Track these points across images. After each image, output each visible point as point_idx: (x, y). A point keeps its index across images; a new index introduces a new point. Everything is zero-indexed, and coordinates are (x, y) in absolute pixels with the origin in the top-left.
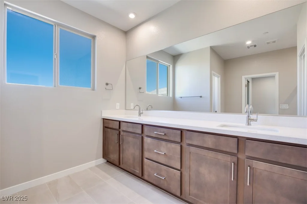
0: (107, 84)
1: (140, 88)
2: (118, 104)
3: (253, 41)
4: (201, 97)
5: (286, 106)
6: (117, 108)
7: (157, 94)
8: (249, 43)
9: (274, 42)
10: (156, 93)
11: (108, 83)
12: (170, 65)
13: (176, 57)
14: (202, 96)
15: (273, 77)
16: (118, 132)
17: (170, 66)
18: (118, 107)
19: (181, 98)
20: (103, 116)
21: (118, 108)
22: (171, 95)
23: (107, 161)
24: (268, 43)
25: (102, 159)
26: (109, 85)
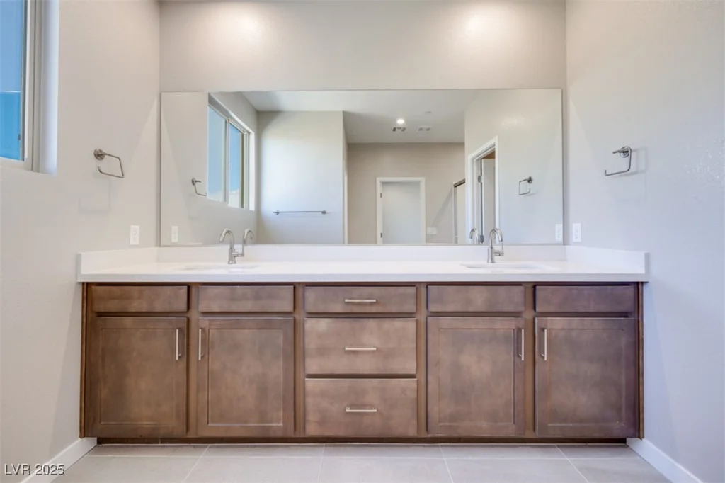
0: (99, 155)
1: (194, 182)
2: (135, 228)
3: (406, 121)
4: (324, 212)
5: (433, 231)
6: (132, 242)
7: (225, 200)
8: (401, 122)
9: (428, 129)
10: (221, 199)
11: (105, 151)
12: (250, 131)
13: (264, 116)
14: (327, 211)
15: (417, 184)
16: (182, 322)
17: (249, 133)
18: (134, 239)
19: (278, 213)
20: (83, 272)
21: (137, 242)
22: (252, 207)
23: (101, 441)
24: (421, 129)
25: (80, 439)
26: (106, 156)
